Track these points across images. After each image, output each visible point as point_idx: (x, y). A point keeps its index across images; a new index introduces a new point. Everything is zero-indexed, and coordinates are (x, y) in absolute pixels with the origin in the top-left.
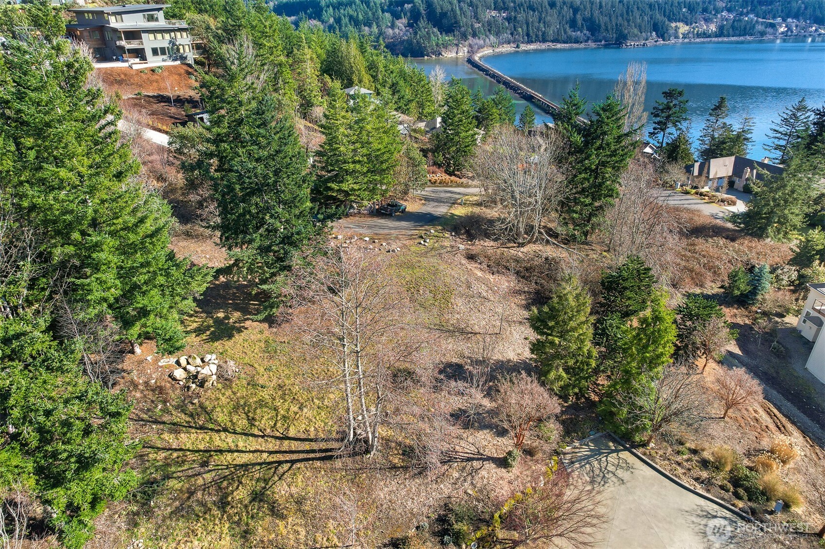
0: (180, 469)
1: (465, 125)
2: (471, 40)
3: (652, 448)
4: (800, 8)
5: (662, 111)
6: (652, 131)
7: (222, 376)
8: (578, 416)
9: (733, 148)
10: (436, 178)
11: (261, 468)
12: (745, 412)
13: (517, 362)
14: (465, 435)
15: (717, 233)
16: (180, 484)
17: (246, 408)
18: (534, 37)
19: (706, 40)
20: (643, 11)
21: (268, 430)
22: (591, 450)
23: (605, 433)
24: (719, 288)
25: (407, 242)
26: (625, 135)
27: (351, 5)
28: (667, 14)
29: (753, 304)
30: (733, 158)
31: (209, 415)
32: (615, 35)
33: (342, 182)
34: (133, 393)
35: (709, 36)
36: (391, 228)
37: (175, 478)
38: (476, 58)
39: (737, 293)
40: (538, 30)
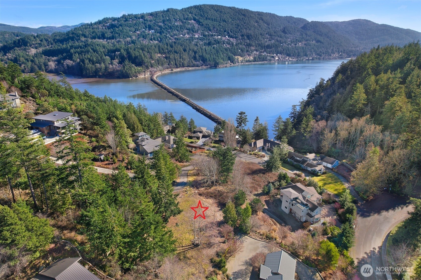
2: (151, 69)
3: (251, 234)
4: (281, 50)
6: (237, 126)
11: (182, 252)
12: (268, 222)
15: (260, 171)
18: (179, 65)
19: (250, 63)
20: (223, 52)
21: (179, 246)
22: (239, 237)
23: (241, 233)
24: (261, 190)
25: (183, 194)
28: (233, 53)
29: (270, 194)
30: (263, 139)
32: (213, 63)
38: (155, 78)
40: (180, 62)
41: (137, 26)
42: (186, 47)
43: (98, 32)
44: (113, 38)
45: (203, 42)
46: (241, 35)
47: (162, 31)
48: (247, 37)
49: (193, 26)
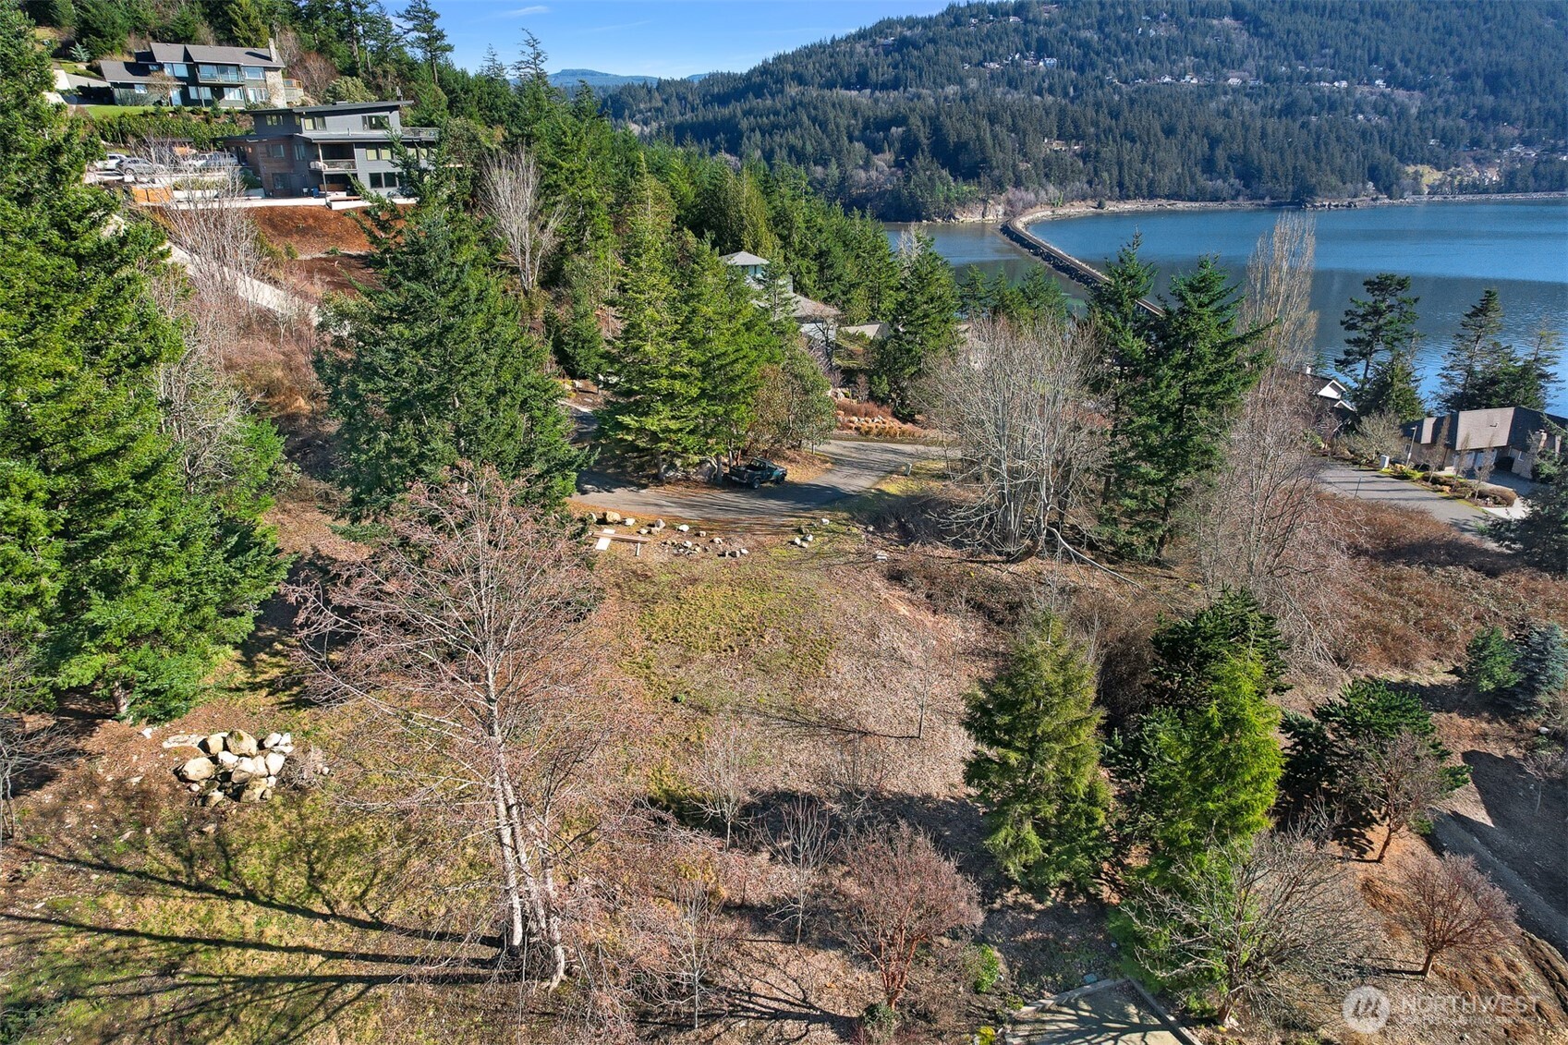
0: (109, 977)
1: (936, 324)
2: (1011, 192)
3: (1231, 1032)
5: (1364, 318)
6: (1343, 357)
7: (290, 780)
8: (1064, 936)
9: (1513, 391)
10: (873, 425)
11: (295, 990)
12: (1483, 966)
13: (945, 802)
14: (782, 958)
15: (1455, 557)
16: (91, 1015)
17: (315, 853)
18: (1132, 188)
19: (1478, 197)
20: (1349, 144)
21: (345, 905)
22: (1081, 1020)
23: (1120, 981)
24: (1450, 672)
25: (767, 540)
26: (1238, 339)
27: (793, 129)
28: (1397, 149)
29: (1529, 713)
30: (1510, 412)
31: (227, 857)
32: (1290, 187)
33: (646, 414)
34: (82, 802)
35: (1486, 191)
36: (741, 511)
37: (88, 998)
38: (1019, 224)
39: (1487, 685)
40: (1141, 175)
41: (992, 42)
42: (1179, 116)
43: (849, 64)
44: (895, 84)
45: (1261, 103)
46: (1453, 75)
47: (1087, 61)
48: (1486, 82)
49: (1228, 40)
